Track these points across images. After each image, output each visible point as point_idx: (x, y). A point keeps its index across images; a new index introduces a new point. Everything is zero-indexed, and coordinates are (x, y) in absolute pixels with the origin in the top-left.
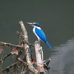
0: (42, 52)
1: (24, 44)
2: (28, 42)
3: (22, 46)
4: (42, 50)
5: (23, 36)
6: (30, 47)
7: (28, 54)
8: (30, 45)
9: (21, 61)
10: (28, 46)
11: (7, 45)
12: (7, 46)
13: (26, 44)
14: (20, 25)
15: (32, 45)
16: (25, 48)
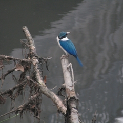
0: (72, 70)
1: (31, 57)
2: (36, 55)
3: (29, 60)
4: (71, 67)
5: (30, 47)
6: (40, 62)
7: (38, 70)
8: (40, 59)
9: (31, 81)
10: (37, 61)
11: (9, 59)
12: (8, 61)
13: (35, 57)
14: (24, 31)
15: (42, 59)
16: (34, 63)
